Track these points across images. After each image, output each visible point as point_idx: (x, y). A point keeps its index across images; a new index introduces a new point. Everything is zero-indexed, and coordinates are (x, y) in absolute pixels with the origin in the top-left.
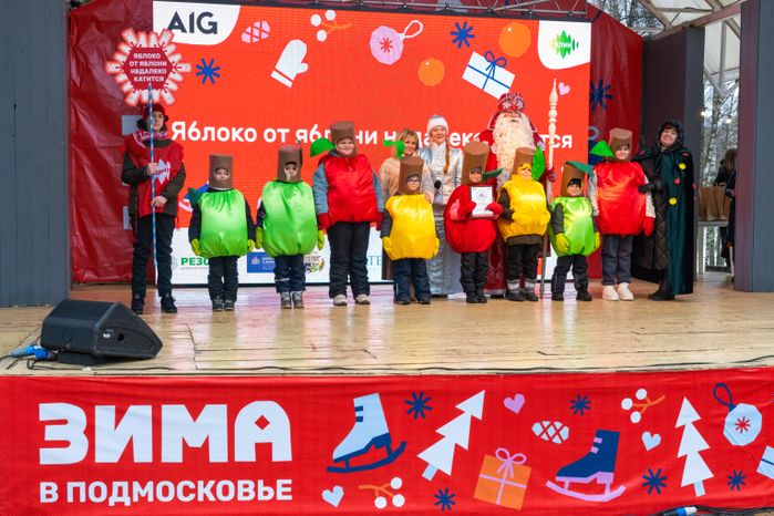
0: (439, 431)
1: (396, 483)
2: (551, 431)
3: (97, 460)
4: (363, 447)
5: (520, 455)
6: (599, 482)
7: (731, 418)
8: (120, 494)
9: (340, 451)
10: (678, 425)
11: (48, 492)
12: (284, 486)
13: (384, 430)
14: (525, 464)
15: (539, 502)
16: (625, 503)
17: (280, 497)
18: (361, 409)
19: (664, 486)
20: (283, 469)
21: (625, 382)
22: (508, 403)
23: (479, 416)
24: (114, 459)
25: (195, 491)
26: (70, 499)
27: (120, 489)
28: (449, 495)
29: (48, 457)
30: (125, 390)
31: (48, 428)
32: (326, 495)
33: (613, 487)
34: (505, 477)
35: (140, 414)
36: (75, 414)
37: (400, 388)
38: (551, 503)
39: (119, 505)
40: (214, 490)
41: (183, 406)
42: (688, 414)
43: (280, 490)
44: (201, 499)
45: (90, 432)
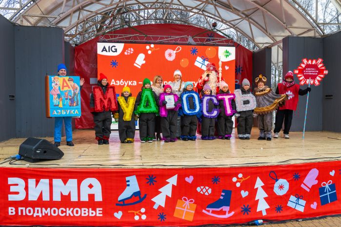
0: (160, 190)
1: (143, 210)
2: (204, 190)
3: (29, 199)
4: (130, 196)
5: (193, 200)
6: (223, 210)
7: (277, 185)
8: (38, 212)
9: (121, 198)
10: (255, 187)
11: (11, 211)
12: (99, 211)
13: (138, 190)
14: (194, 203)
15: (199, 218)
16: (234, 219)
17: (98, 215)
18: (129, 181)
19: (250, 211)
20: (99, 204)
21: (233, 171)
22: (187, 179)
23: (175, 184)
24: (35, 199)
25: (66, 212)
26: (20, 214)
27: (38, 210)
28: (164, 215)
29: (11, 198)
30: (39, 173)
31: (11, 187)
32: (116, 215)
33: (229, 212)
34: (186, 208)
35: (44, 182)
36: (21, 182)
37: (144, 173)
38: (205, 219)
39: (38, 216)
40: (72, 212)
41: (60, 180)
42: (259, 183)
43: (98, 212)
44: (68, 215)
45: (26, 188)
